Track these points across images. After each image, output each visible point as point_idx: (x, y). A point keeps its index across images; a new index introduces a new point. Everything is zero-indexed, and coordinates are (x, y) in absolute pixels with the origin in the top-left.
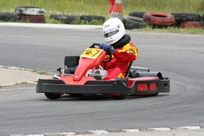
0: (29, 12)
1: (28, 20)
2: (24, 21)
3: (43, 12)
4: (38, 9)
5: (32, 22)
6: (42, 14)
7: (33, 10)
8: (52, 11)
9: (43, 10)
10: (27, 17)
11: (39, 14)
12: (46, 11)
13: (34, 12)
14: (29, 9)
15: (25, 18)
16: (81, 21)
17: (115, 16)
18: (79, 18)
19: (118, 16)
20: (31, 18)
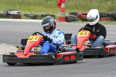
0: (12, 13)
1: (11, 17)
2: (9, 18)
3: (20, 13)
4: (17, 11)
5: (14, 19)
6: (19, 14)
7: (14, 12)
8: (25, 12)
9: (20, 11)
10: (11, 15)
11: (18, 14)
12: (21, 12)
13: (15, 12)
14: (12, 11)
15: (10, 16)
16: (41, 18)
17: (61, 14)
18: (41, 16)
19: (63, 14)
20: (13, 16)
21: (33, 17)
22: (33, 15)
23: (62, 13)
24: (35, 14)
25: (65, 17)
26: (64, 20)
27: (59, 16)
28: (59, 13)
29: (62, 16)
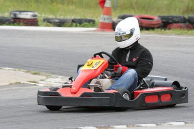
0: (23, 16)
1: (22, 24)
2: (19, 24)
3: (36, 16)
4: (32, 13)
5: (26, 26)
6: (35, 18)
7: (27, 14)
8: (45, 14)
9: (36, 13)
10: (21, 21)
11: (33, 18)
12: (39, 15)
13: (28, 16)
14: (22, 13)
16: (72, 24)
17: (105, 19)
18: (71, 21)
19: (108, 19)
20: (25, 22)
21: (57, 22)
22: (58, 19)
23: (106, 17)
24: (62, 17)
25: (111, 22)
26: (110, 29)
27: (101, 21)
28: (102, 16)
29: (107, 21)
